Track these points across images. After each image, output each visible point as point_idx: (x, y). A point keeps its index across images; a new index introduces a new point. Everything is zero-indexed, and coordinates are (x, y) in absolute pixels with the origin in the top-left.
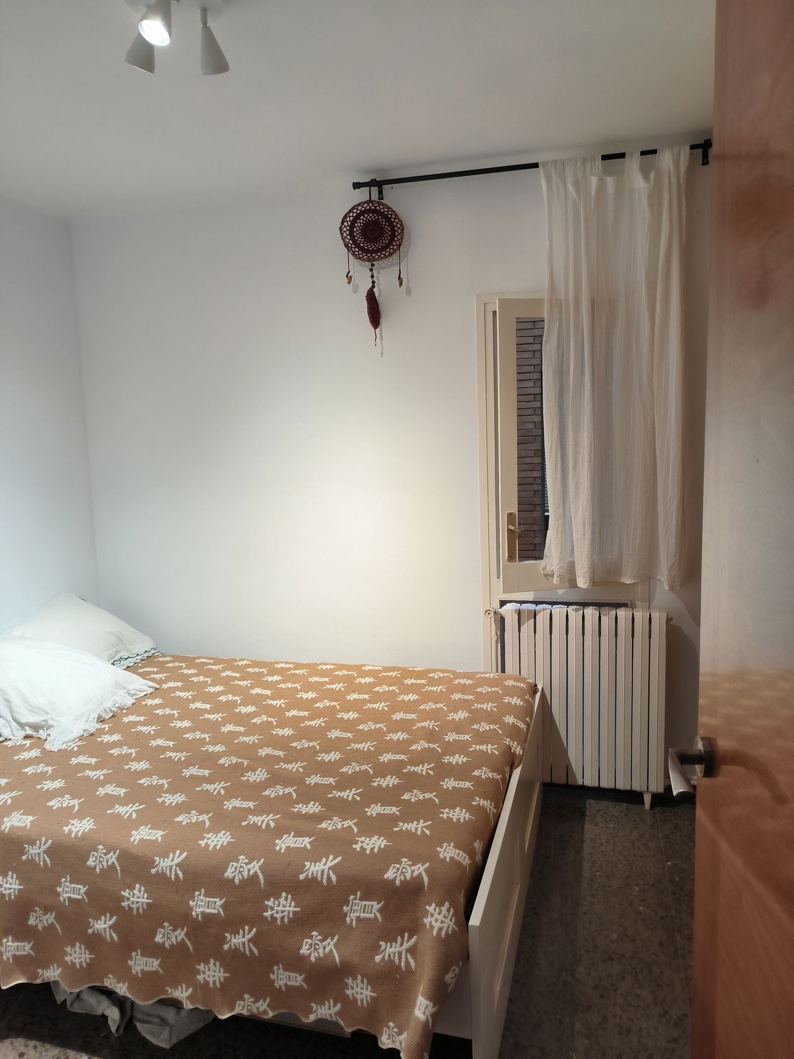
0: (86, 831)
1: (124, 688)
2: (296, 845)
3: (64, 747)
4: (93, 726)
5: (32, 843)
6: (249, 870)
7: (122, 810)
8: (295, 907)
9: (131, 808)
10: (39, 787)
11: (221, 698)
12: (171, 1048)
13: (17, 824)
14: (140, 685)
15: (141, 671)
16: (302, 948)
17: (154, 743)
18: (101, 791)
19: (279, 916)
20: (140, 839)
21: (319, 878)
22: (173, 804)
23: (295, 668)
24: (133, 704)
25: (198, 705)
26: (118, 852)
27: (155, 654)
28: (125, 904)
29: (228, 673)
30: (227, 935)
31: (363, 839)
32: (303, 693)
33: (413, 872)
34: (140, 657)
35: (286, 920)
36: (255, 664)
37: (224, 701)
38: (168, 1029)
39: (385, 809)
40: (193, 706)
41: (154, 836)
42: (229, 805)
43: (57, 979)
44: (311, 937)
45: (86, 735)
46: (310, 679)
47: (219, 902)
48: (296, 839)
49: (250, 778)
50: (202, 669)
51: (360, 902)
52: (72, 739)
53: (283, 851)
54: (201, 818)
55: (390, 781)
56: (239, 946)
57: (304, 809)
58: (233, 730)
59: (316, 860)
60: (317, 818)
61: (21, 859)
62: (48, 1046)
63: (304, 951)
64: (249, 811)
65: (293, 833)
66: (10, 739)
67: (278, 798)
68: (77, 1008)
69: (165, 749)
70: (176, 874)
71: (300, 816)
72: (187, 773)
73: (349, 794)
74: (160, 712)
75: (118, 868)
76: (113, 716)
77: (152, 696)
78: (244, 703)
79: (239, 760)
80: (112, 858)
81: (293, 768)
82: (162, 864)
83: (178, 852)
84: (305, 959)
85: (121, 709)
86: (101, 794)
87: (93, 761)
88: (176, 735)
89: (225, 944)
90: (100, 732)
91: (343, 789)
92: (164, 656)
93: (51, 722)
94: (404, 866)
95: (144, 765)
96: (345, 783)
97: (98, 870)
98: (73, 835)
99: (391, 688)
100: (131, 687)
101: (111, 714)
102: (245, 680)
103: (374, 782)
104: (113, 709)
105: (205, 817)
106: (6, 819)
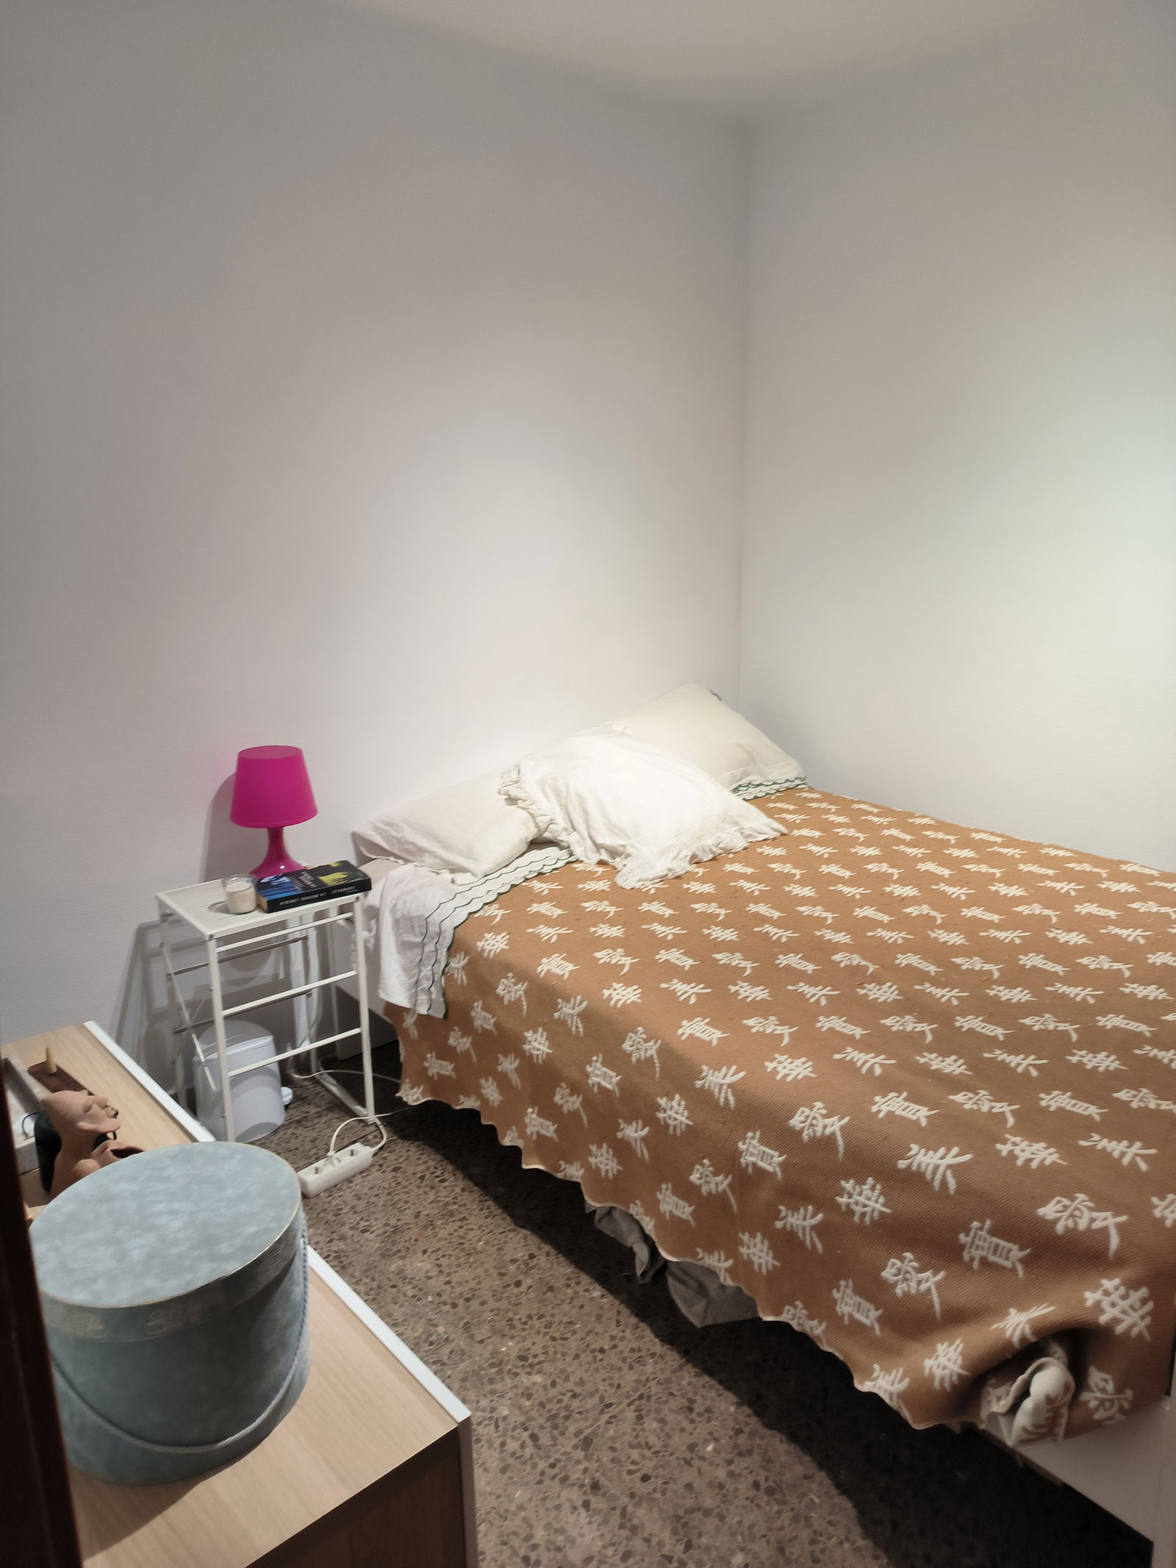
0: (628, 1002)
1: (736, 823)
2: (904, 1114)
3: (638, 885)
4: (682, 866)
5: (567, 1000)
6: (825, 1127)
7: (680, 987)
8: (884, 1205)
9: (692, 988)
10: (592, 929)
11: (869, 867)
12: (703, 1328)
13: (555, 970)
14: (761, 824)
15: (772, 805)
16: (885, 1269)
17: (753, 908)
18: (663, 956)
19: (858, 1209)
20: (690, 1034)
21: (929, 1175)
22: (749, 1000)
23: (1003, 845)
24: (745, 849)
25: (834, 869)
26: (659, 1042)
27: (800, 787)
28: (661, 1115)
29: (894, 832)
30: (782, 1208)
31: (1017, 1139)
32: (1001, 885)
33: (1093, 1220)
34: (777, 786)
35: (867, 1219)
36: (941, 826)
37: (873, 871)
38: (704, 1302)
39: (1076, 1104)
40: (825, 869)
41: (709, 1036)
42: (825, 1023)
43: (579, 1180)
44: (902, 1259)
45: (670, 876)
46: (1021, 867)
47: (778, 1159)
48: (907, 1104)
49: (870, 993)
50: (857, 820)
51: (988, 1236)
52: (652, 877)
53: (881, 1115)
54: (780, 1030)
55: (1104, 1062)
56: (798, 1230)
57: (936, 1062)
58: (871, 916)
59: (930, 1146)
60: (955, 1084)
61: (553, 1016)
62: (562, 1259)
63: (888, 1274)
64: (850, 1041)
65: (905, 1094)
66: (582, 861)
67: (902, 1034)
68: (604, 1227)
69: (765, 920)
70: (726, 1099)
71: (926, 1072)
72: (783, 960)
73: (1019, 1062)
74: (776, 867)
75: (657, 1065)
76: (714, 859)
77: (773, 842)
78: (903, 881)
79: (864, 963)
80: (651, 1049)
81: (943, 996)
82: (710, 1078)
83: (734, 1068)
84: (888, 1287)
85: (728, 852)
86: (660, 959)
87: (668, 912)
88: (787, 904)
89: (777, 1220)
90: (689, 876)
91: (1013, 1051)
92: (811, 790)
93: (630, 850)
94: (1079, 1206)
95: (729, 935)
96: (1021, 1041)
97: (634, 1060)
98: (612, 1003)
99: (1163, 910)
100: (747, 825)
101: (711, 856)
102: (915, 847)
103: (1074, 1055)
104: (715, 849)
105: (785, 1031)
106: (544, 960)
